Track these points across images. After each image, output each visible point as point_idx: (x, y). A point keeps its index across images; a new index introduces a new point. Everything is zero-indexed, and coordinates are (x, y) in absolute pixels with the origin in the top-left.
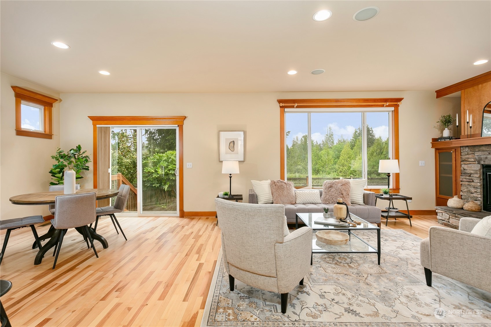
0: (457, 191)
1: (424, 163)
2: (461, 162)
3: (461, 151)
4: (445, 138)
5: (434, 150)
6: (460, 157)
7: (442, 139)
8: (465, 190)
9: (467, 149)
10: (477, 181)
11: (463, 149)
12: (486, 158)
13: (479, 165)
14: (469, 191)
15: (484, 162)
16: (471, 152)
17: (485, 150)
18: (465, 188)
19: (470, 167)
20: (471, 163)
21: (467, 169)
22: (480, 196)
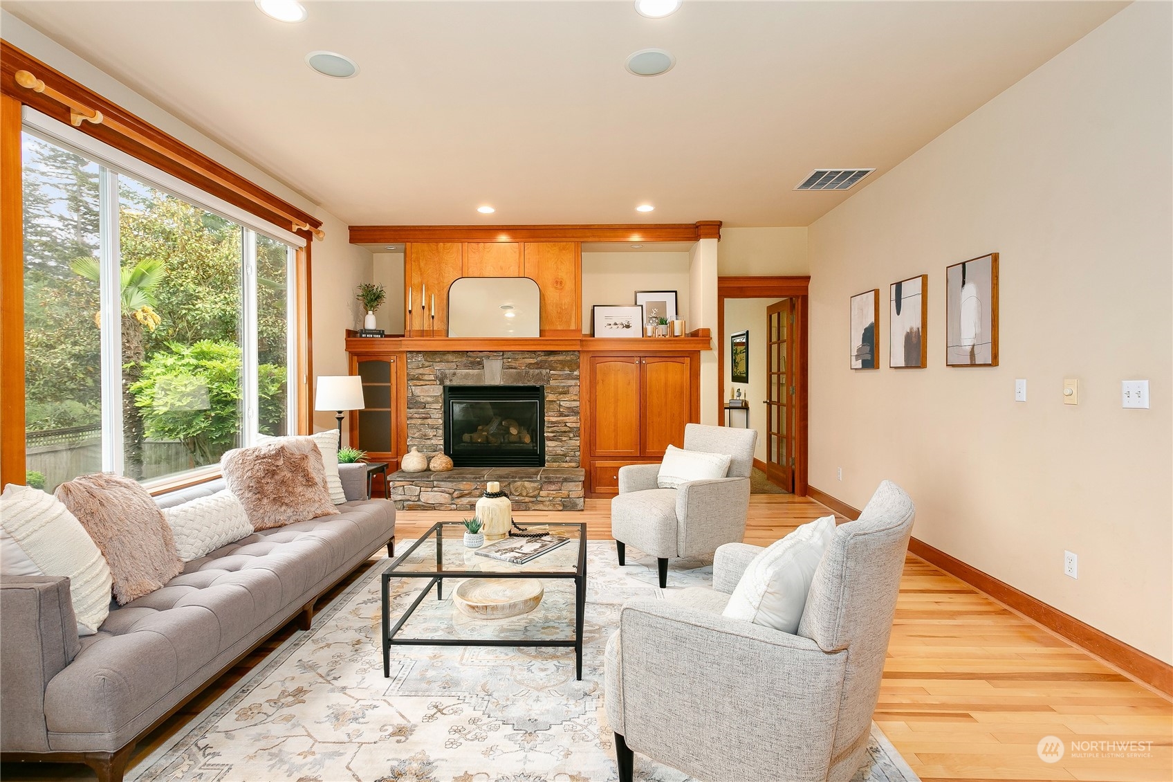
0: (399, 440)
2: (408, 382)
3: (407, 361)
4: (370, 332)
6: (406, 371)
8: (416, 435)
9: (420, 358)
10: (437, 416)
11: (413, 357)
12: (454, 374)
13: (441, 387)
14: (425, 435)
15: (451, 380)
16: (427, 364)
17: (450, 360)
18: (415, 431)
19: (426, 391)
20: (427, 383)
21: (419, 394)
22: (442, 442)
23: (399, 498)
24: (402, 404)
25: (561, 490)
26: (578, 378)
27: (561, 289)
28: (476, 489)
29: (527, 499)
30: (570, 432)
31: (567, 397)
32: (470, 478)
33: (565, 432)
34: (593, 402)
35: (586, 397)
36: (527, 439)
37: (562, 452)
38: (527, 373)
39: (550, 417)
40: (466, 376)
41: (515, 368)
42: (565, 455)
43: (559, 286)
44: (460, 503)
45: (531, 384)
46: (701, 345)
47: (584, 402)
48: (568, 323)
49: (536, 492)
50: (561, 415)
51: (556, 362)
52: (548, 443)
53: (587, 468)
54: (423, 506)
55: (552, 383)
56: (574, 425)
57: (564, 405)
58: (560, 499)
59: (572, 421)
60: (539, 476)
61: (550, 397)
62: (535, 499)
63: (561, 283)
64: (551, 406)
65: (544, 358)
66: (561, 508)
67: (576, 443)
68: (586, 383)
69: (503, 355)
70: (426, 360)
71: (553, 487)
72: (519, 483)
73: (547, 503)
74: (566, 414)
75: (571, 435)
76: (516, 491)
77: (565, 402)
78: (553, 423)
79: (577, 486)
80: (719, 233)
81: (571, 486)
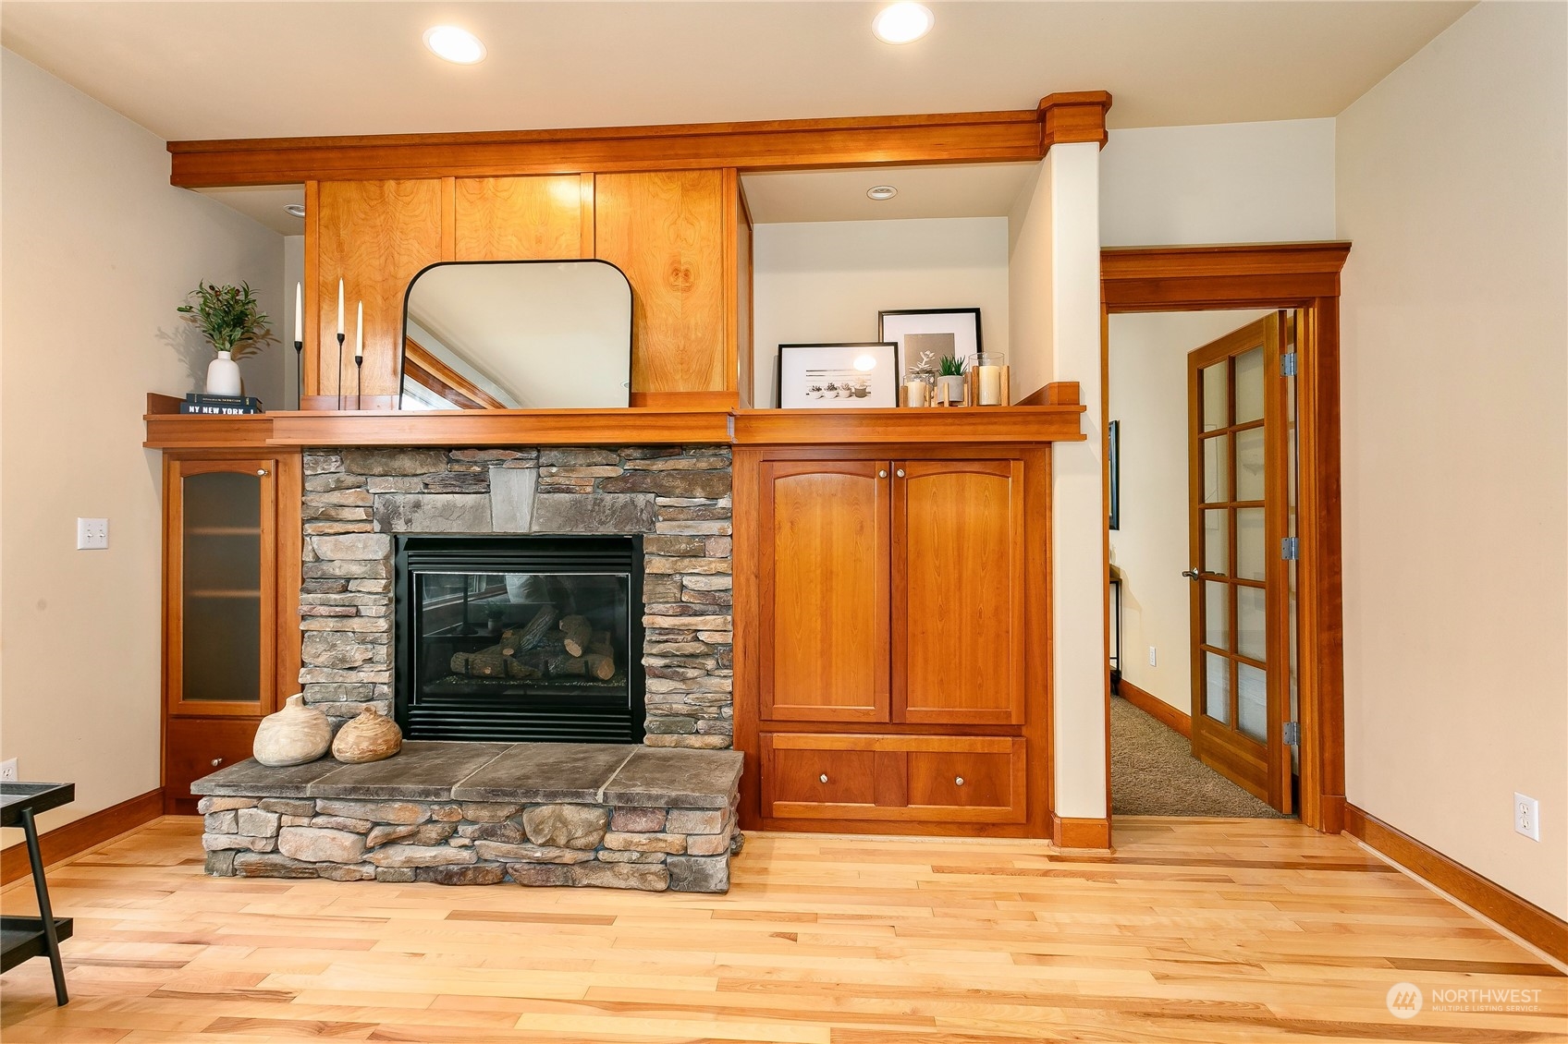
0: (281, 670)
1: (105, 530)
2: (303, 524)
3: (303, 473)
4: (221, 401)
5: (158, 455)
6: (299, 499)
7: (208, 405)
8: (321, 659)
9: (333, 464)
10: (373, 611)
11: (317, 463)
12: (417, 506)
13: (386, 538)
14: (343, 660)
15: (408, 522)
16: (351, 480)
17: (410, 471)
18: (321, 647)
19: (348, 548)
20: (350, 527)
21: (330, 555)
22: (386, 677)
23: (223, 842)
24: (289, 581)
25: (663, 831)
26: (727, 515)
27: (687, 289)
28: (430, 821)
29: (569, 856)
30: (706, 655)
31: (700, 565)
32: (413, 793)
33: (692, 656)
34: (766, 579)
35: (748, 564)
36: (605, 670)
37: (684, 709)
38: (598, 502)
39: (656, 618)
40: (446, 511)
41: (568, 491)
42: (694, 716)
43: (680, 282)
44: (384, 863)
45: (609, 530)
46: (1053, 428)
47: (743, 579)
48: (705, 375)
49: (594, 838)
50: (685, 610)
51: (671, 474)
52: (652, 684)
53: (752, 751)
54: (284, 867)
55: (662, 527)
56: (718, 638)
57: (691, 585)
58: (661, 856)
59: (712, 627)
60: (601, 792)
61: (655, 565)
62: (591, 856)
63: (687, 274)
64: (660, 589)
65: (640, 464)
66: (662, 885)
67: (722, 684)
68: (748, 527)
69: (538, 458)
70: (349, 472)
71: (643, 823)
72: (546, 810)
73: (625, 869)
74: (697, 608)
75: (710, 664)
76: (537, 831)
77: (695, 578)
78: (663, 631)
79: (708, 822)
80: (1104, 126)
81: (693, 820)
